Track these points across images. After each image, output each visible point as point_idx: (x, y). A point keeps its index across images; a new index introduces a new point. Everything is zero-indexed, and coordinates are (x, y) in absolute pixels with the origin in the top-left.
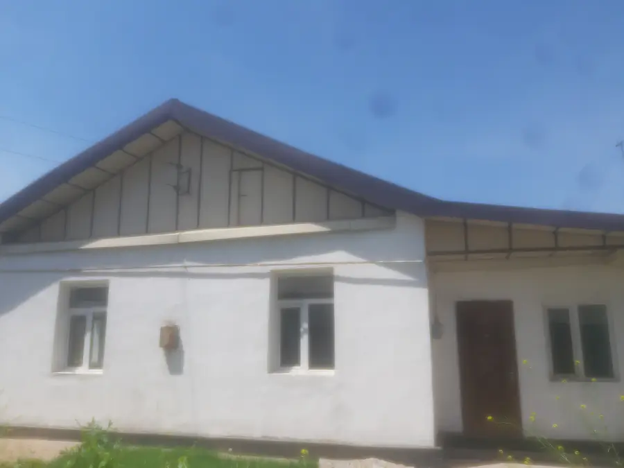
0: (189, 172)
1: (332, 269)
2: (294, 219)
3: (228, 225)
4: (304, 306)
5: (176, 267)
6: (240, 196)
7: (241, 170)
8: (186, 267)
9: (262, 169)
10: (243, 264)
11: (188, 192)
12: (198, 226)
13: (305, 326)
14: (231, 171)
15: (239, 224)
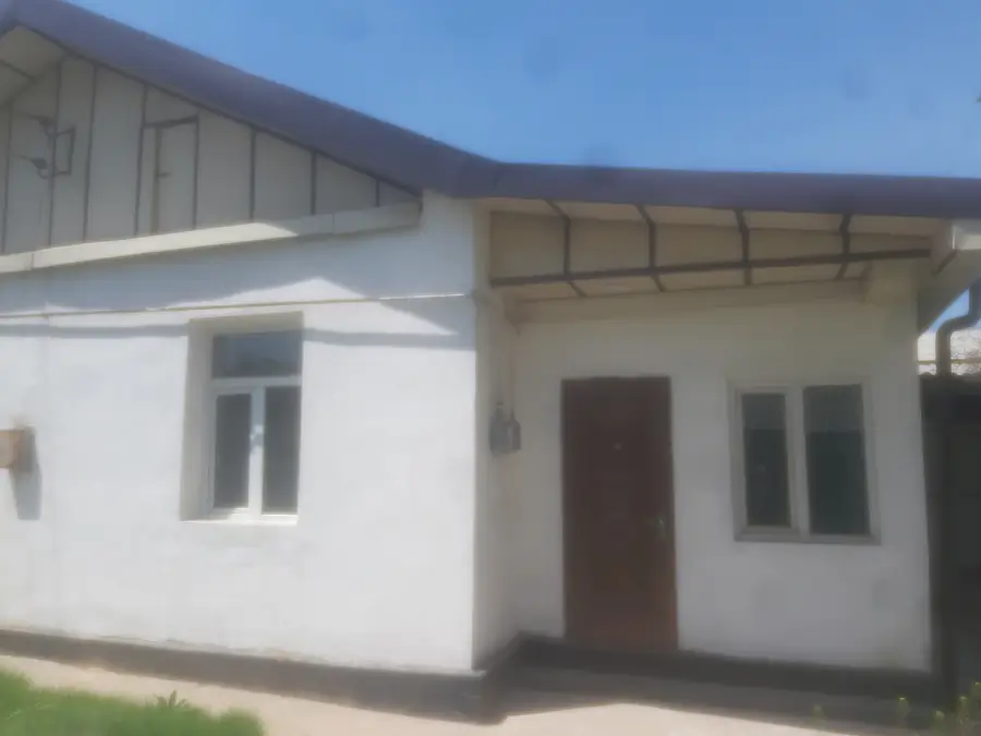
0: (72, 132)
1: (300, 315)
2: (251, 216)
3: (136, 232)
4: (257, 388)
5: (30, 317)
6: (158, 175)
7: (160, 126)
8: (46, 316)
9: (193, 120)
10: (138, 308)
11: (68, 172)
12: (84, 236)
13: (258, 430)
14: (144, 125)
15: (156, 228)
